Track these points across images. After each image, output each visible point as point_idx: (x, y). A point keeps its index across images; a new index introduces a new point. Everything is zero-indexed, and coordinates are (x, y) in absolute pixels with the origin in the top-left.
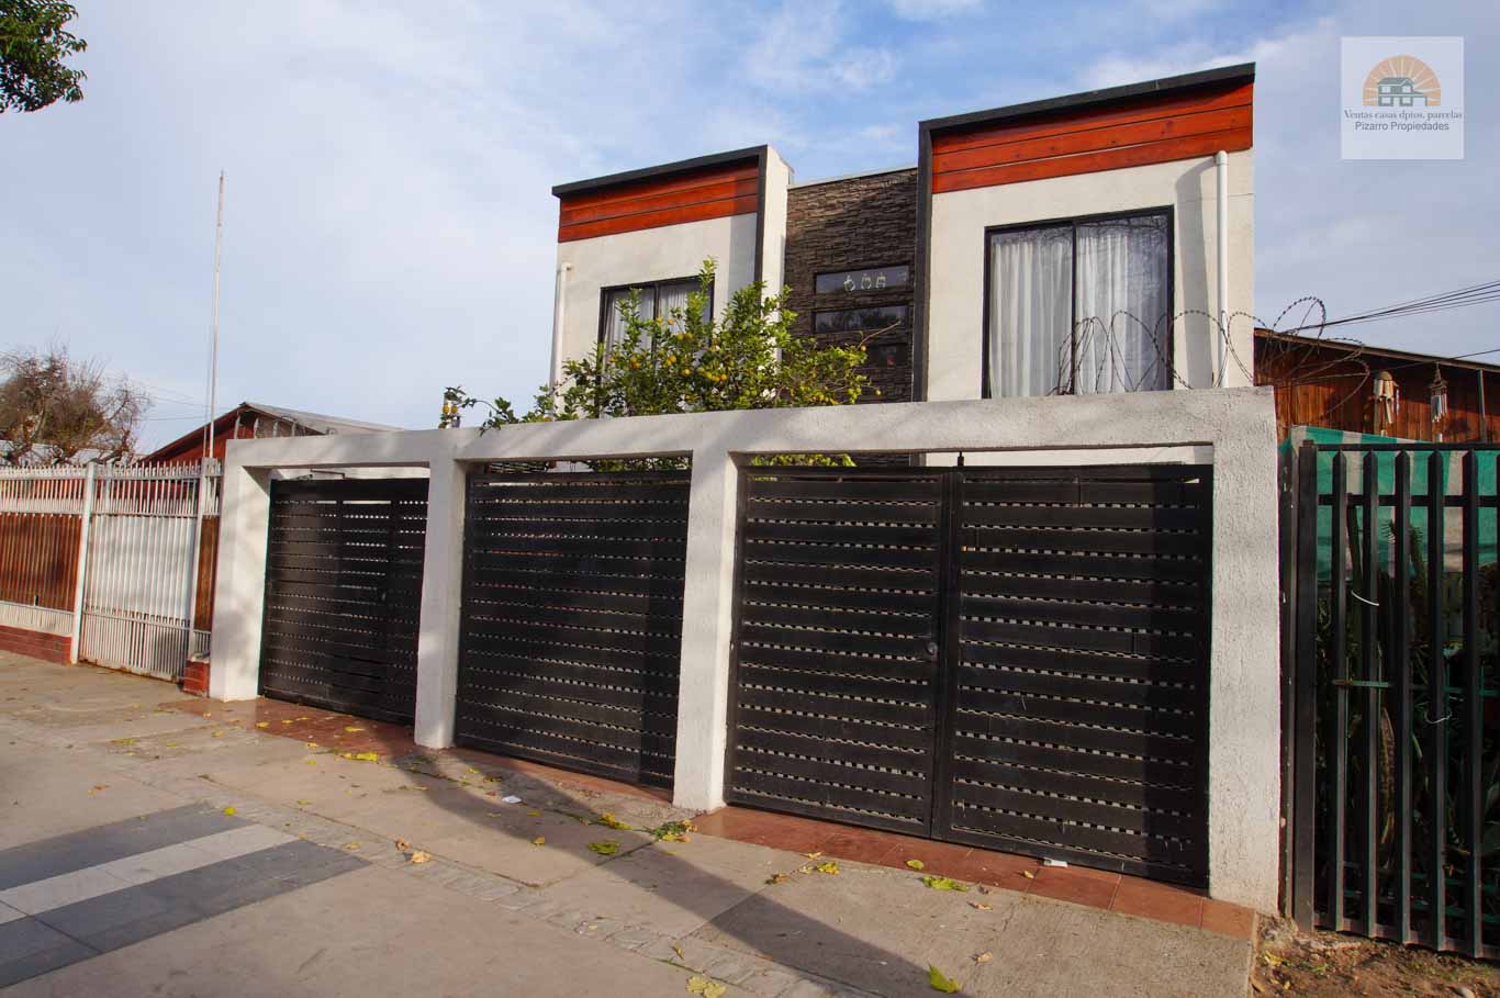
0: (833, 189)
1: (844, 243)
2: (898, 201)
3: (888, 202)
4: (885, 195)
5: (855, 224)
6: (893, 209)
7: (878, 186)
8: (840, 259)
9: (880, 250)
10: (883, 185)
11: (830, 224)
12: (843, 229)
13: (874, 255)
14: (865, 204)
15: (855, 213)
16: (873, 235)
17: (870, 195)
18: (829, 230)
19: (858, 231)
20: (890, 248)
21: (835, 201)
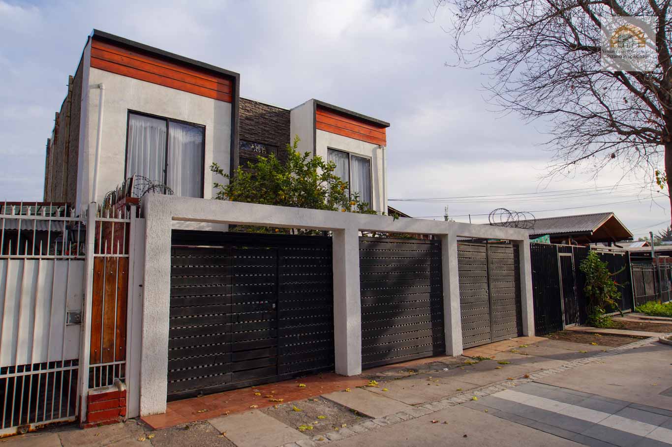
0: (249, 103)
1: (254, 130)
2: (275, 119)
3: (271, 118)
4: (269, 115)
5: (258, 123)
6: (273, 122)
7: (266, 109)
8: (252, 136)
9: (268, 138)
10: (268, 110)
11: (247, 118)
12: (253, 123)
13: (266, 139)
14: (262, 115)
15: (257, 118)
16: (265, 130)
17: (264, 112)
18: (247, 121)
19: (259, 126)
20: (272, 139)
21: (249, 109)
